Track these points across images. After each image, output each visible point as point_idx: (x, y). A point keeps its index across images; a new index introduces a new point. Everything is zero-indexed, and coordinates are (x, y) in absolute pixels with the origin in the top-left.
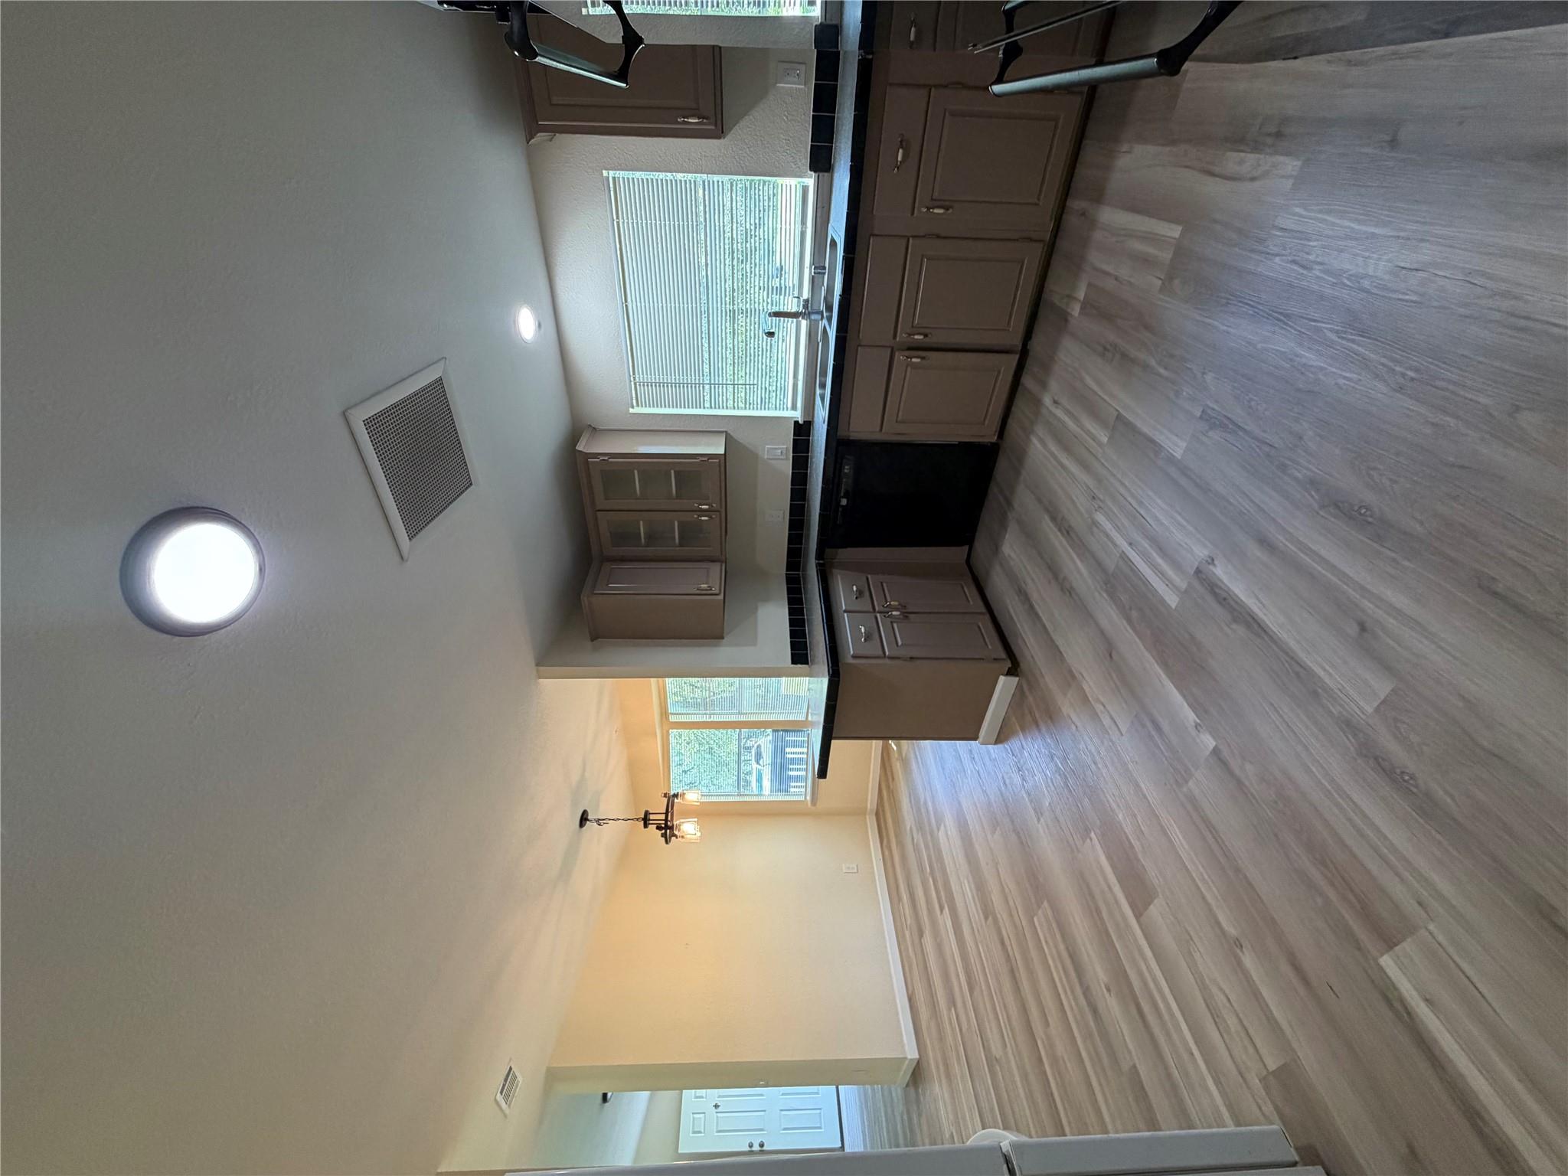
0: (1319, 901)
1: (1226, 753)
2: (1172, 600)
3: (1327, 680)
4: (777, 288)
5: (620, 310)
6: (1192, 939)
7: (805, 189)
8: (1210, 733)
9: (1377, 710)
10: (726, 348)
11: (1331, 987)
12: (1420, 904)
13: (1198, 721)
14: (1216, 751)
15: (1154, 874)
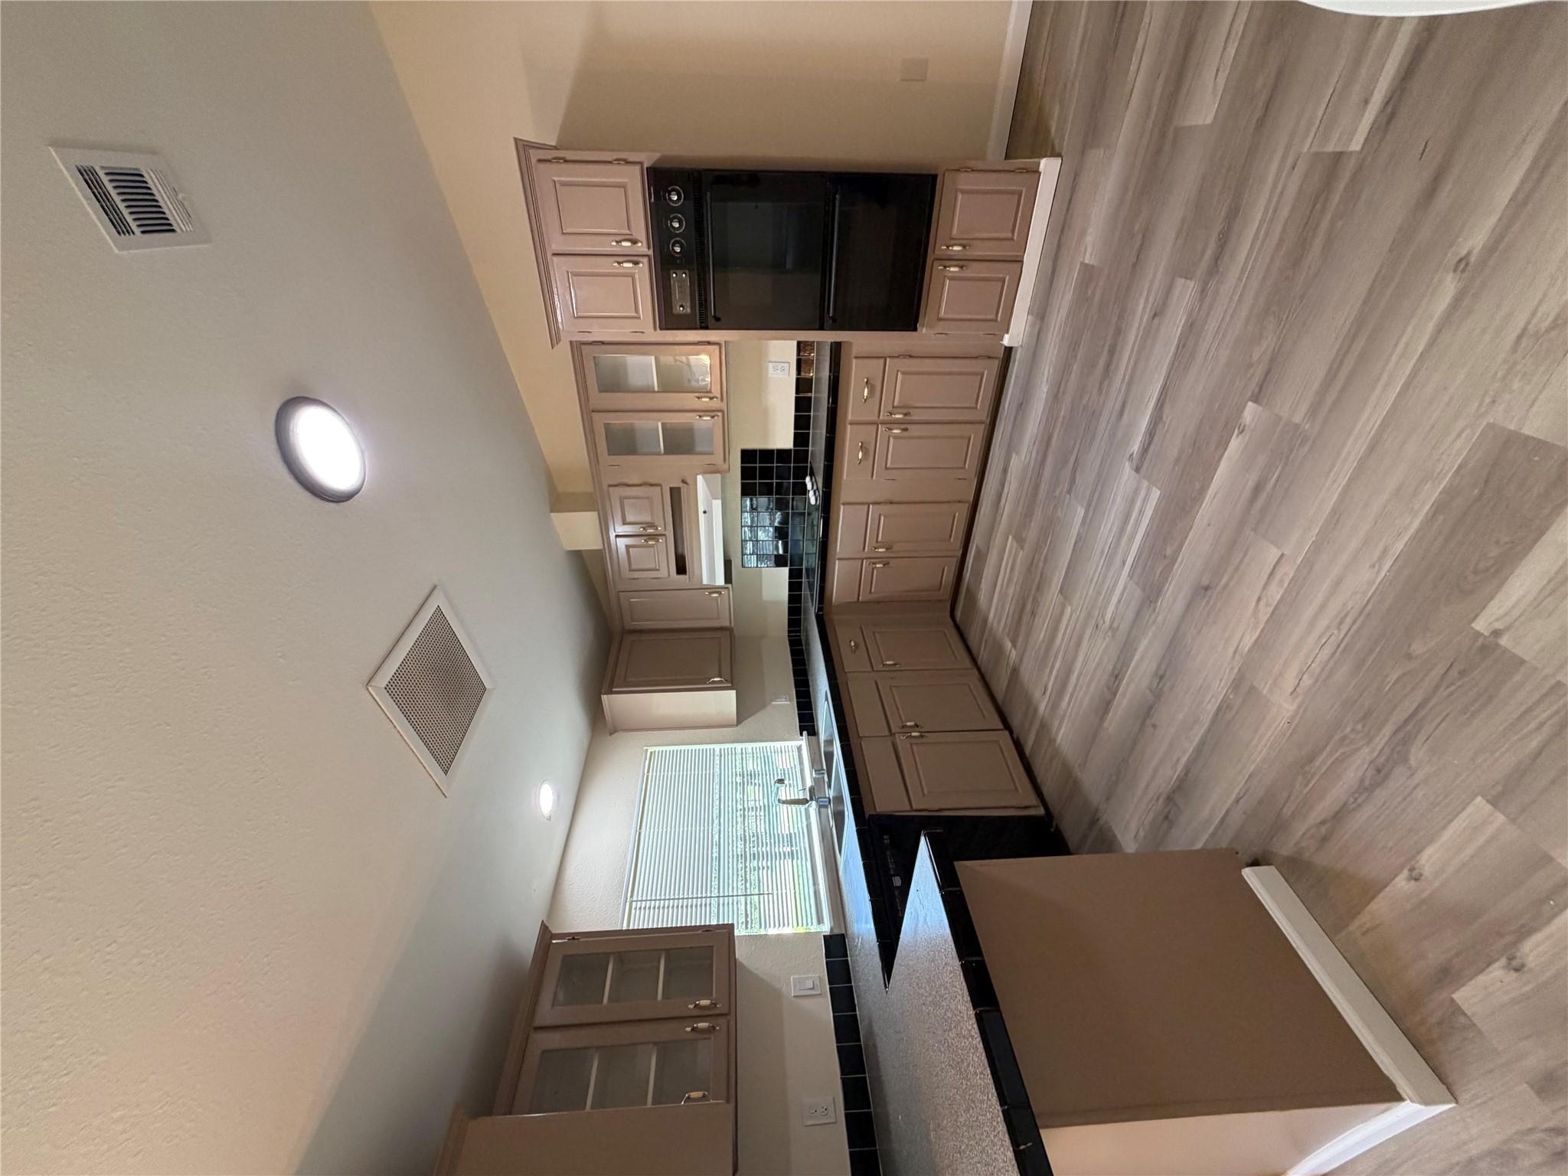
0: (1340, 224)
1: (1253, 386)
2: (1156, 493)
3: (1183, 321)
4: (787, 835)
5: (633, 833)
6: (1525, 330)
7: (799, 749)
8: (1242, 412)
9: (1191, 279)
10: (738, 875)
11: (1422, 154)
12: (1294, 168)
13: (1236, 432)
14: (1256, 399)
15: (1459, 444)
